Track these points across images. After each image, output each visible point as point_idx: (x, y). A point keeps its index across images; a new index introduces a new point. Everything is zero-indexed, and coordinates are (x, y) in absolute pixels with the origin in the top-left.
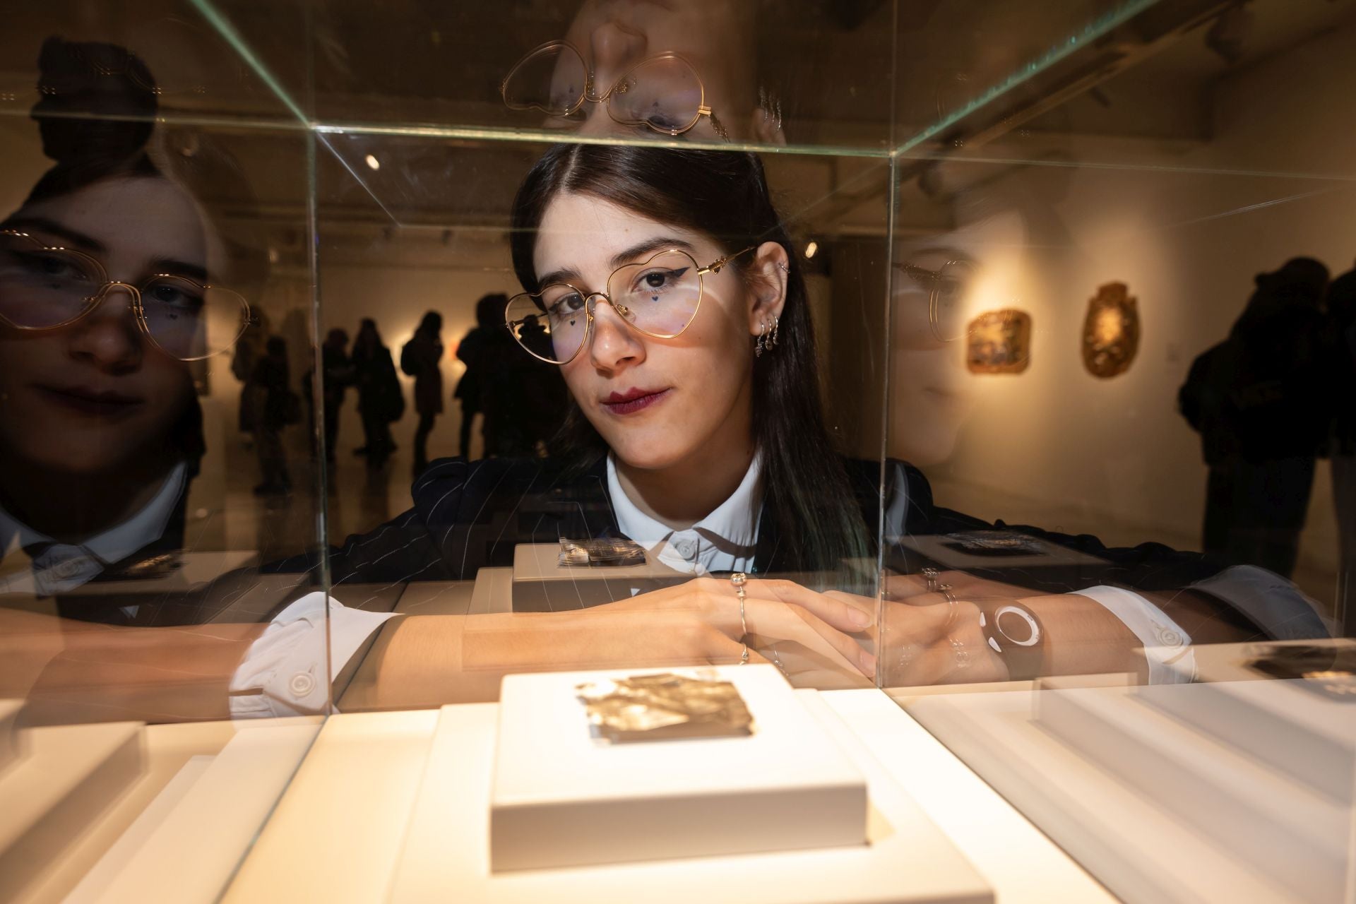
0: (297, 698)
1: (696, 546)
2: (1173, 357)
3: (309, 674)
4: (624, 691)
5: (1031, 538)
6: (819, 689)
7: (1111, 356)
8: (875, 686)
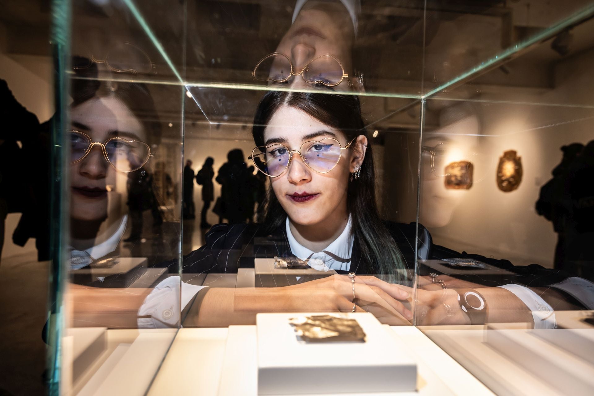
0: (165, 319)
1: (324, 259)
2: (537, 183)
3: (171, 310)
4: (310, 321)
5: (480, 262)
6: (390, 325)
7: (510, 182)
8: (413, 325)
